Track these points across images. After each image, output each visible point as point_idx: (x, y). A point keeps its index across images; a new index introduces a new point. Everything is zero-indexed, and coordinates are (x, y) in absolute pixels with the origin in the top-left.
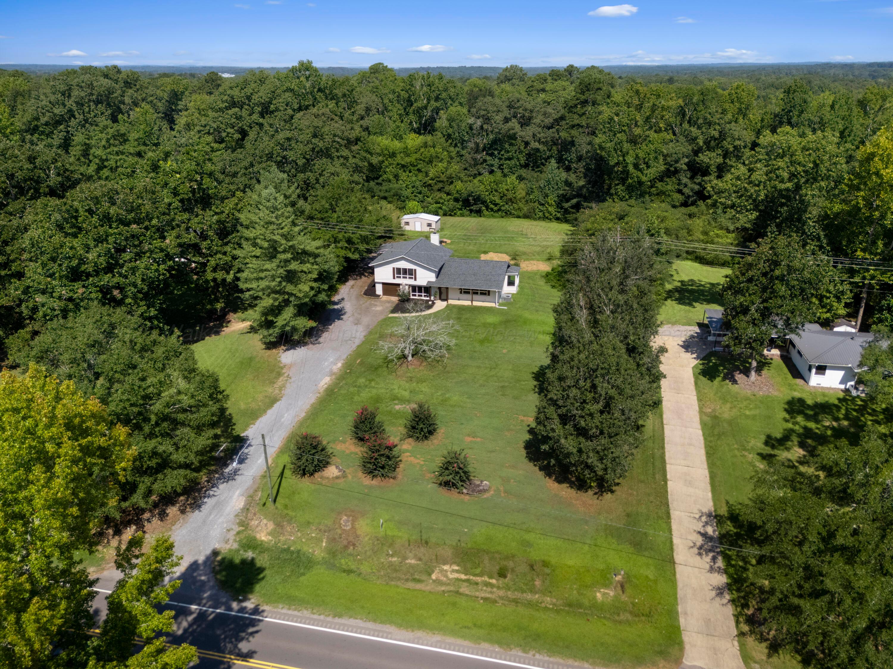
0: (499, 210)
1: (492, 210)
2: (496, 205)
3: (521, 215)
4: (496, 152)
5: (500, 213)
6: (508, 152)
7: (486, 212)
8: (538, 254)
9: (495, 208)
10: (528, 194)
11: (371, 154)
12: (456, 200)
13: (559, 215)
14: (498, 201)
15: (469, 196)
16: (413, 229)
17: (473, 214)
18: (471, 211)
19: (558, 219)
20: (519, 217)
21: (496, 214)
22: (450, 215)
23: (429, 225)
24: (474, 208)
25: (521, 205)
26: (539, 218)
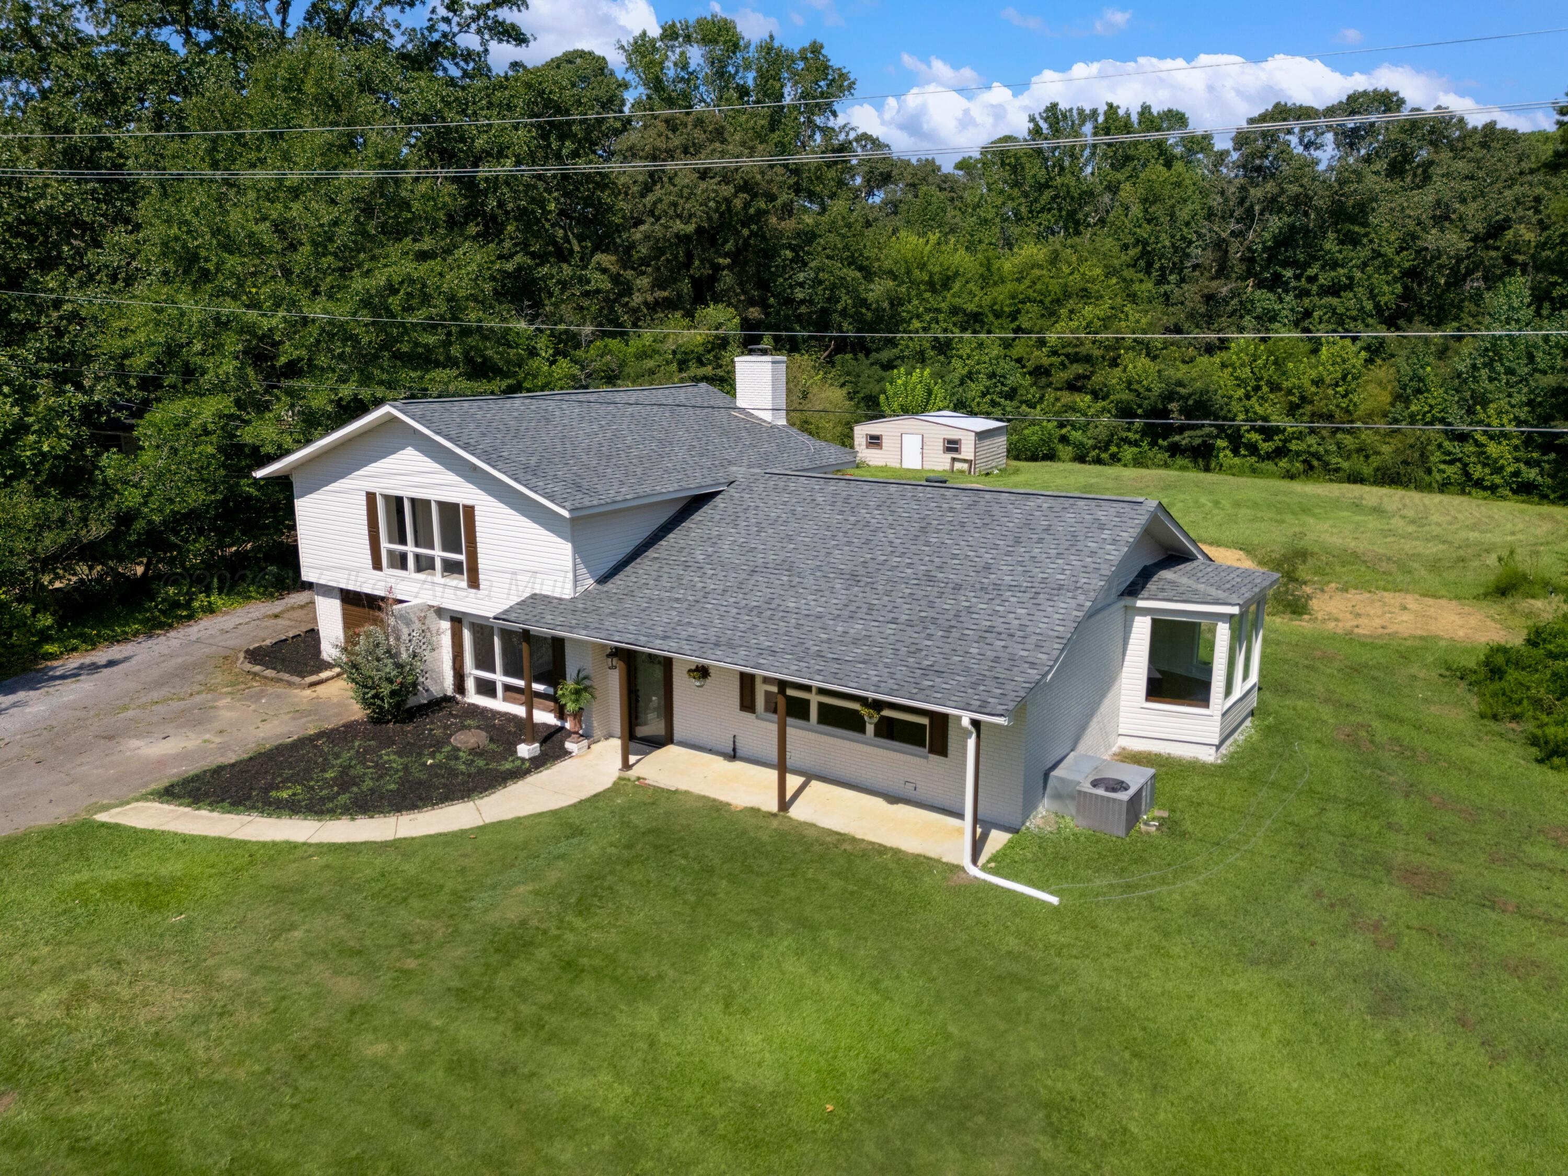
0: (1281, 452)
1: (1253, 449)
2: (1268, 433)
3: (1367, 470)
4: (1288, 273)
5: (1283, 463)
6: (1335, 265)
7: (1226, 457)
8: (1435, 566)
9: (1266, 447)
10: (1401, 397)
11: (868, 274)
12: (1125, 412)
13: (1532, 474)
14: (1278, 420)
15: (1170, 396)
16: (894, 464)
17: (1180, 461)
18: (1175, 450)
19: (1525, 490)
20: (1356, 478)
21: (1268, 466)
22: (1098, 461)
23: (952, 446)
24: (1183, 439)
25: (1367, 437)
26: (1444, 487)
